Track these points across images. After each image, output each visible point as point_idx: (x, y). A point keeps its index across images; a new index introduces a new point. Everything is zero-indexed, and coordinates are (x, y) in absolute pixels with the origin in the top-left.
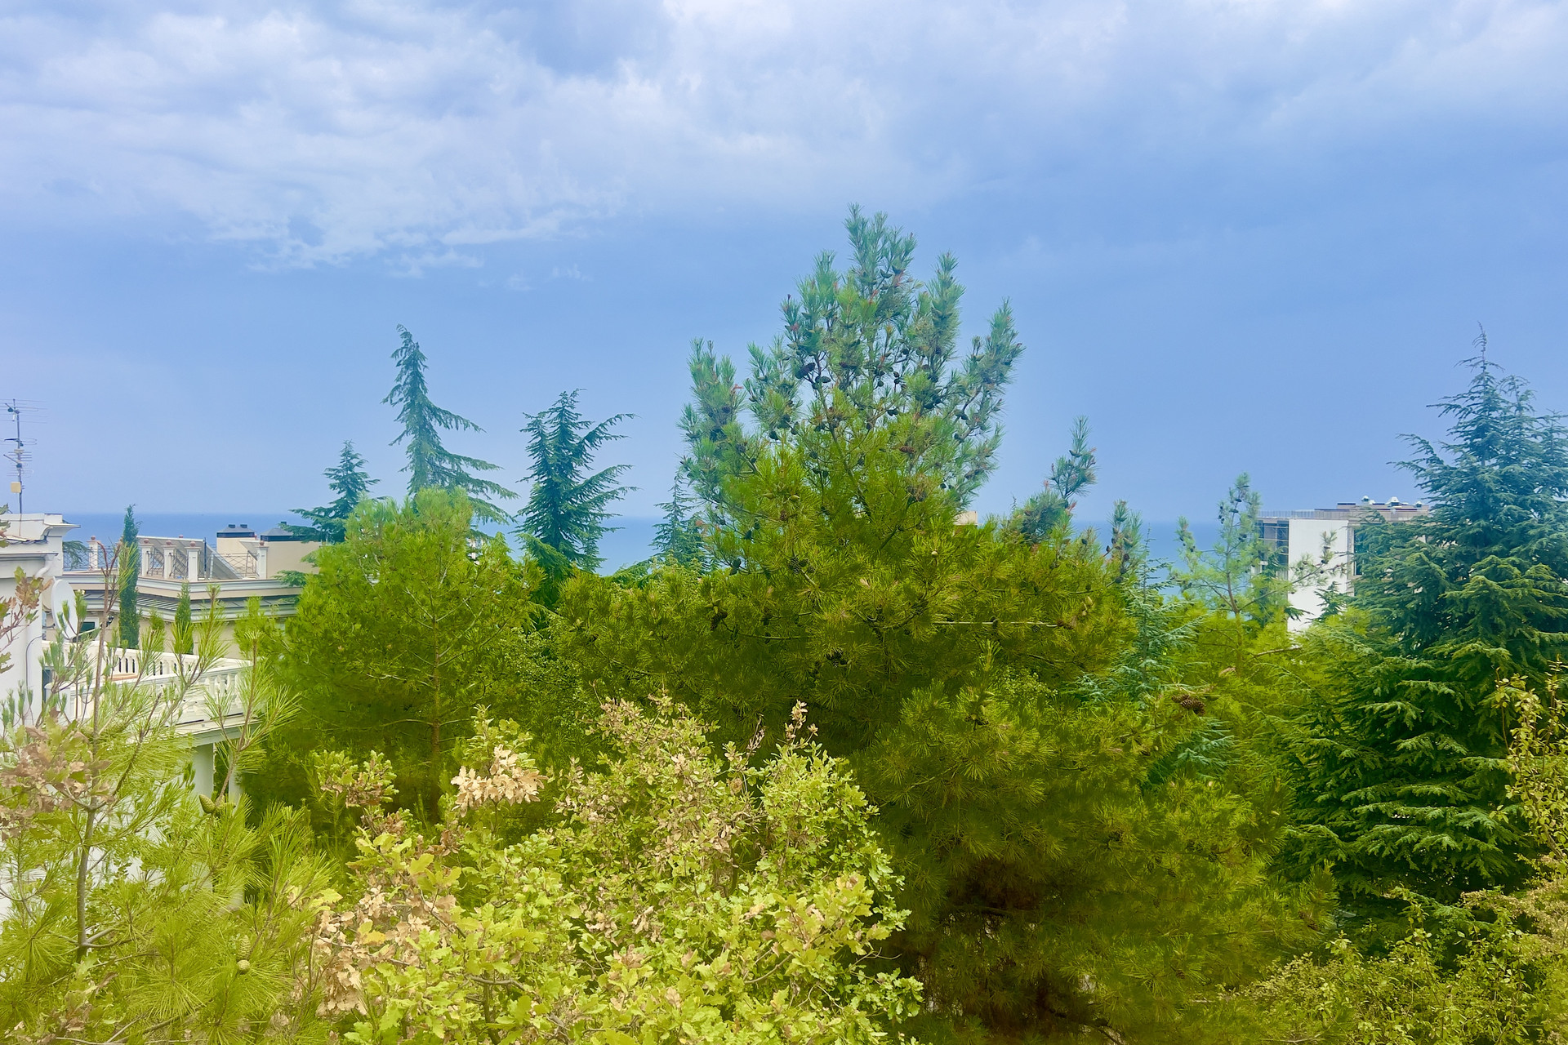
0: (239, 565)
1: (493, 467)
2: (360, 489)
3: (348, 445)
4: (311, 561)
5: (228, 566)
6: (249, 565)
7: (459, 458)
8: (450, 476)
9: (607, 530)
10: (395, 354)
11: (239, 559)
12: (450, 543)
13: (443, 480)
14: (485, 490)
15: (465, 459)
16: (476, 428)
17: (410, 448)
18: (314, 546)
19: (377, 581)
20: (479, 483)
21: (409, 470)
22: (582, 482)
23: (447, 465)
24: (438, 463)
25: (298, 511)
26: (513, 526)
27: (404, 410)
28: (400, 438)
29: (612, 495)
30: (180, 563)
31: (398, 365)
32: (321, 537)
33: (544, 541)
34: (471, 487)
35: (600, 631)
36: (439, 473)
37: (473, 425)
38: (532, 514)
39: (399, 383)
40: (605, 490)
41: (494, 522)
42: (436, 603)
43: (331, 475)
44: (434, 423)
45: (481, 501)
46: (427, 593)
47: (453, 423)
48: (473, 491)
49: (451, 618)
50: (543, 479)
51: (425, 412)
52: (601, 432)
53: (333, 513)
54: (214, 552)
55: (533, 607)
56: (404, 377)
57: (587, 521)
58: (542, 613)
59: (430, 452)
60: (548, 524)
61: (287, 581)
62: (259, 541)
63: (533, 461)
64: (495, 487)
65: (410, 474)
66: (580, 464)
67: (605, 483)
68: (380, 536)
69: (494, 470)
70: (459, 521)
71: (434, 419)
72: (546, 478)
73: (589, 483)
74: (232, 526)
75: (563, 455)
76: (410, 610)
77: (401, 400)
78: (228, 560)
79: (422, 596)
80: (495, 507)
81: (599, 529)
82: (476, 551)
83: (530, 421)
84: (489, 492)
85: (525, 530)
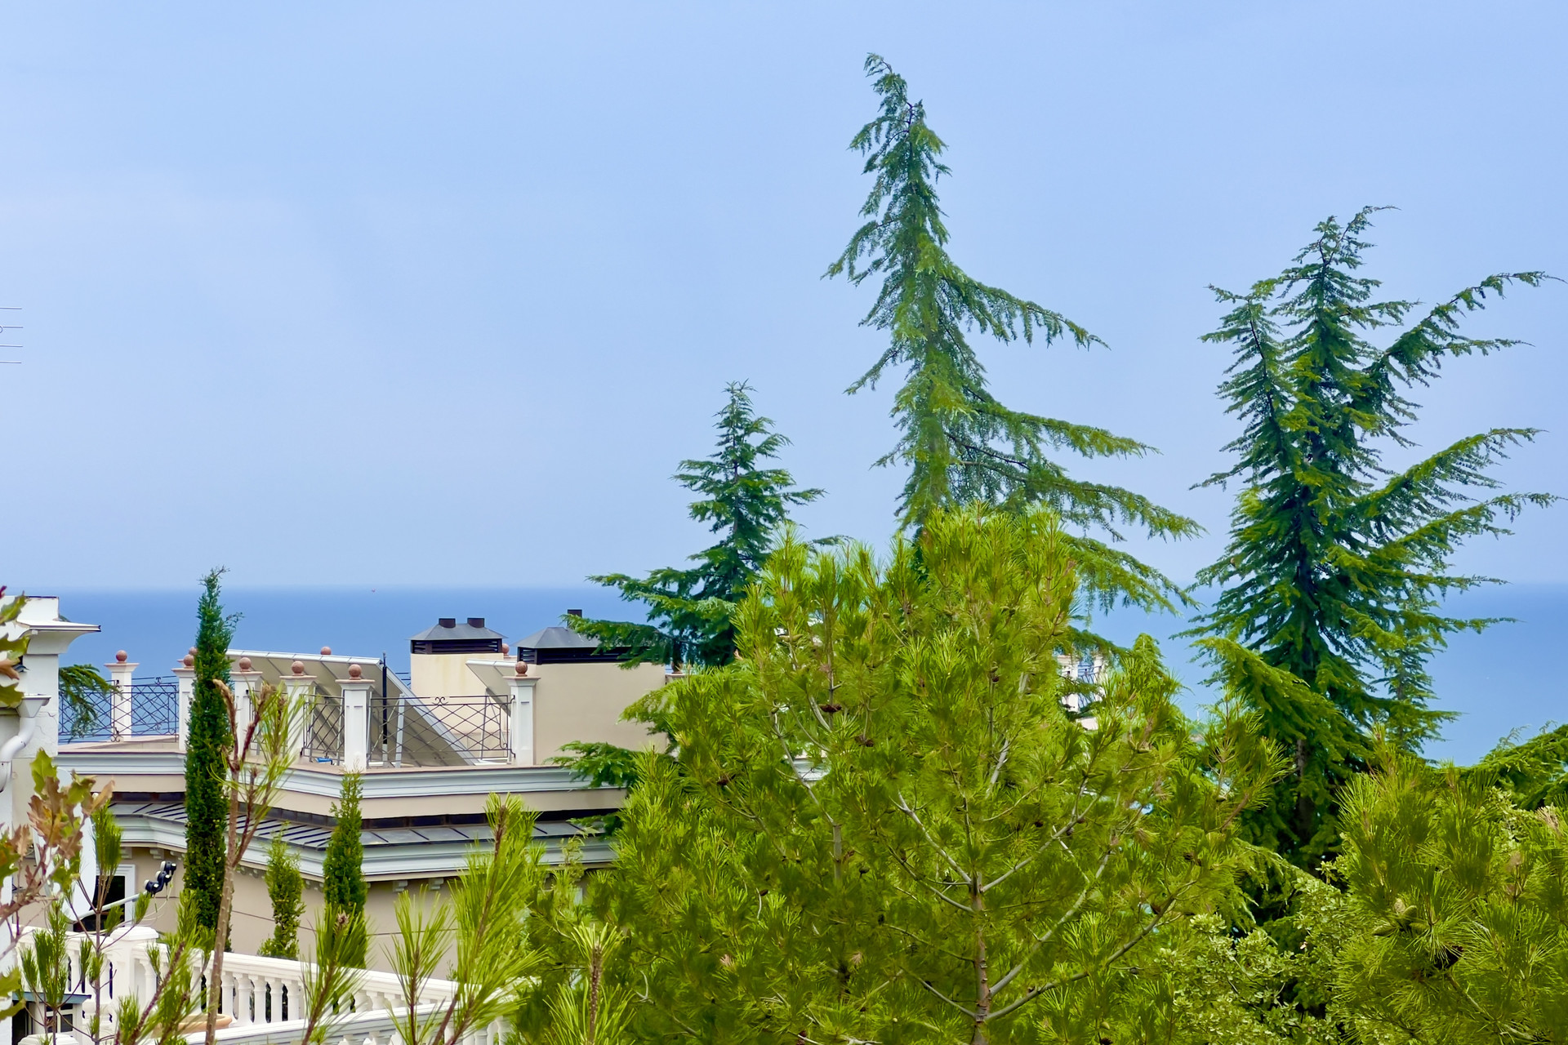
0: (466, 728)
1: (1126, 445)
2: (771, 519)
3: (737, 394)
4: (645, 716)
5: (439, 729)
6: (491, 727)
7: (1034, 422)
8: (1010, 475)
9: (1461, 625)
10: (862, 138)
11: (466, 712)
12: (1018, 668)
13: (992, 488)
14: (1105, 512)
15: (1051, 425)
16: (1080, 335)
17: (903, 399)
18: (650, 677)
19: (818, 775)
20: (1089, 494)
21: (900, 460)
22: (1381, 483)
23: (1001, 444)
24: (976, 440)
25: (611, 581)
26: (1183, 616)
27: (885, 292)
28: (875, 371)
29: (1474, 519)
30: (325, 722)
31: (870, 166)
32: (672, 653)
33: (1274, 659)
34: (1067, 504)
35: (1465, 938)
36: (980, 464)
37: (1072, 327)
38: (1236, 581)
39: (871, 218)
40: (1453, 507)
41: (1133, 607)
42: (983, 839)
43: (693, 480)
44: (968, 328)
45: (1094, 547)
46: (958, 807)
47: (1018, 323)
48: (1074, 517)
49: (1018, 883)
50: (1269, 478)
51: (941, 297)
52: (1437, 331)
53: (699, 587)
54: (406, 693)
55: (1246, 855)
56: (886, 201)
57: (1398, 600)
58: (1272, 873)
59: (959, 409)
60: (1282, 611)
61: (586, 772)
62: (513, 662)
63: (1240, 424)
64: (1134, 505)
65: (903, 472)
66: (1377, 430)
67: (1453, 486)
68: (827, 649)
69: (1132, 457)
70: (1040, 602)
71: (966, 316)
72: (1276, 474)
73: (1404, 487)
74: (448, 623)
75: (1324, 405)
76: (910, 855)
77: (877, 264)
78: (440, 713)
79: (941, 816)
80: (1134, 563)
81: (1436, 623)
82: (1082, 688)
83: (1229, 308)
84: (1117, 518)
85: (1218, 628)
